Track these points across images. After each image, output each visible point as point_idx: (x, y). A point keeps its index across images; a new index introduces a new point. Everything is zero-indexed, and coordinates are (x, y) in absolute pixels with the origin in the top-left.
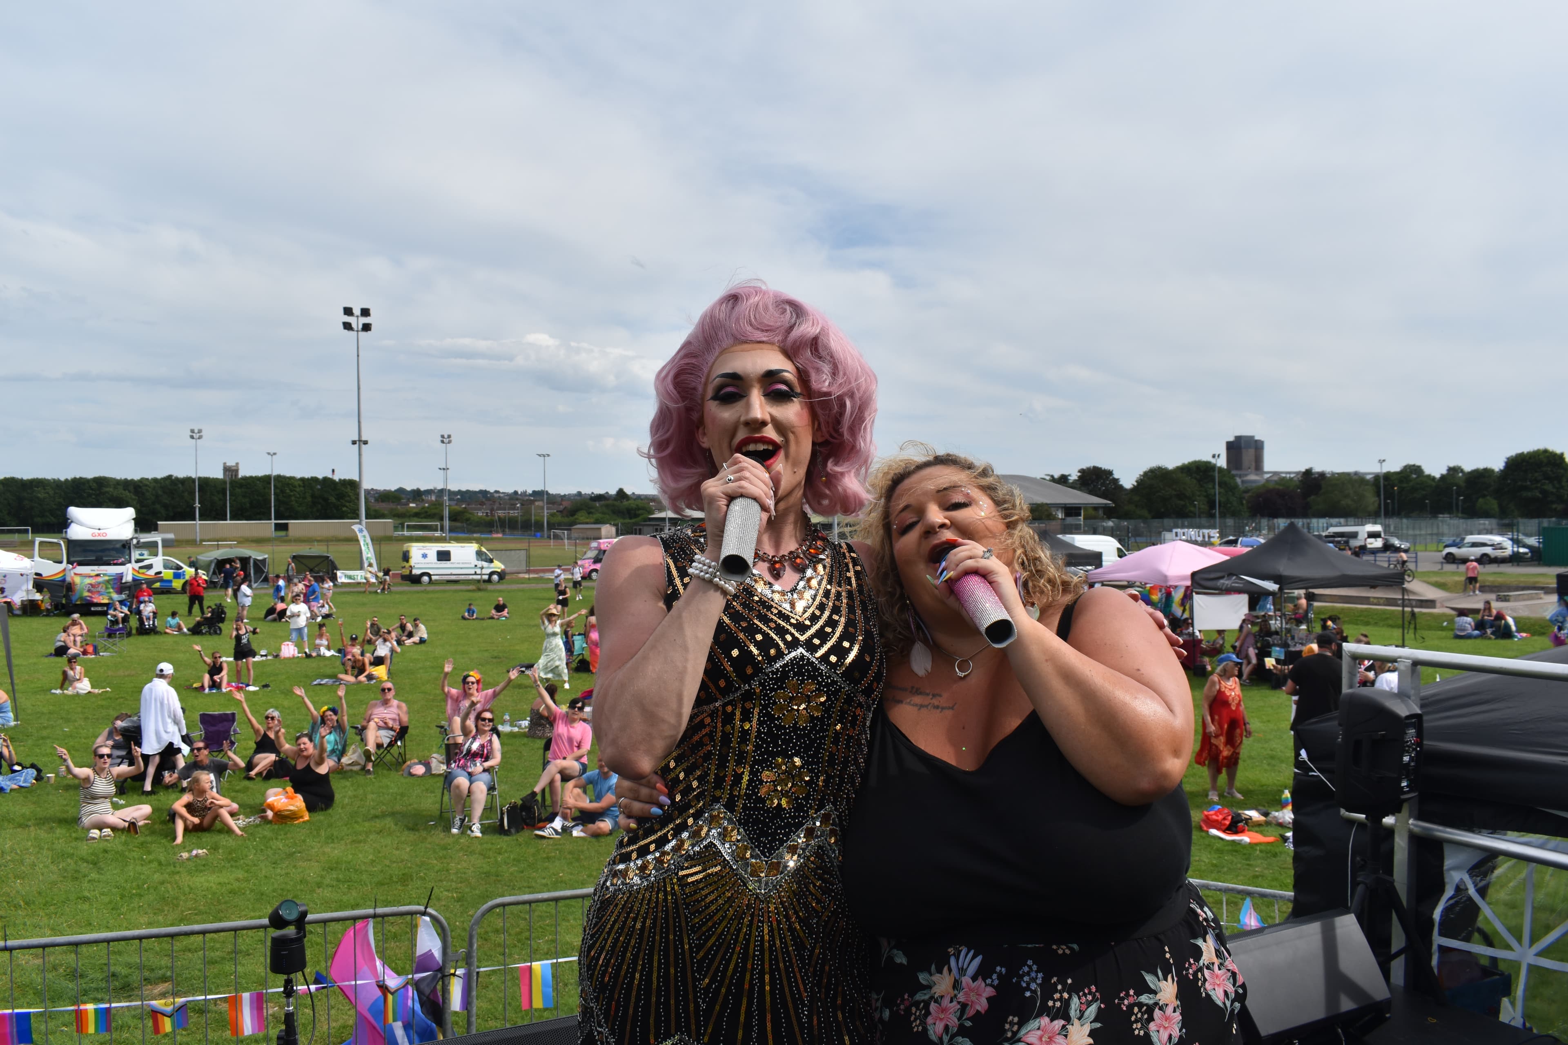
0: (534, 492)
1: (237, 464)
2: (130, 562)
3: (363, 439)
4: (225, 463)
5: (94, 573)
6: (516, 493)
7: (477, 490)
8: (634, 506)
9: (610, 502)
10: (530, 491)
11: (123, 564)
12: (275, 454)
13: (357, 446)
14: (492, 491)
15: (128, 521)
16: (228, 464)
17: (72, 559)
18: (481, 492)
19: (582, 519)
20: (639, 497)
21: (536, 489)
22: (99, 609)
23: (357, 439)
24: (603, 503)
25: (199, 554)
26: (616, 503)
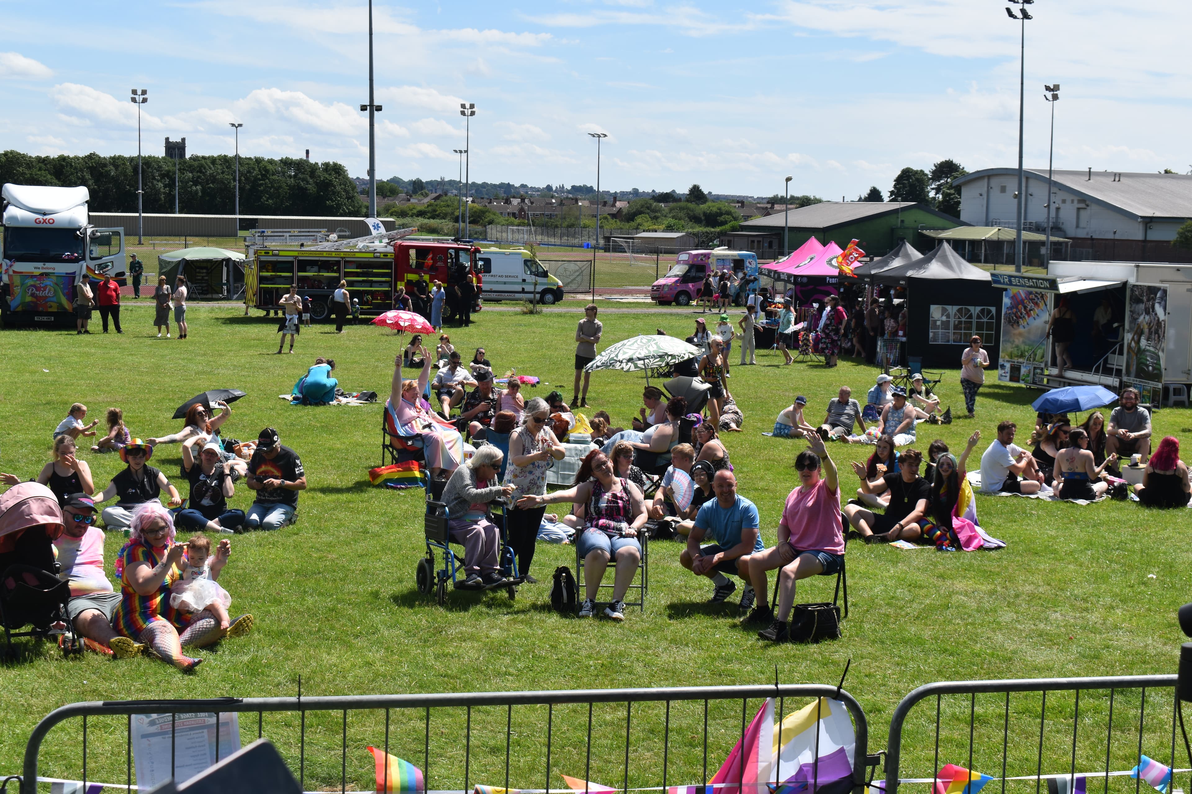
0: (573, 187)
1: (183, 140)
2: (84, 259)
3: (376, 103)
4: (167, 139)
5: (37, 272)
6: (549, 188)
7: (497, 183)
8: (715, 209)
9: (682, 204)
10: (568, 187)
11: (76, 260)
12: (240, 125)
13: (367, 112)
14: (517, 185)
15: (83, 204)
16: (171, 140)
17: (9, 253)
18: (502, 185)
19: (646, 225)
20: (718, 198)
21: (577, 184)
22: (45, 319)
23: (367, 103)
24: (672, 205)
25: (162, 253)
26: (690, 205)
